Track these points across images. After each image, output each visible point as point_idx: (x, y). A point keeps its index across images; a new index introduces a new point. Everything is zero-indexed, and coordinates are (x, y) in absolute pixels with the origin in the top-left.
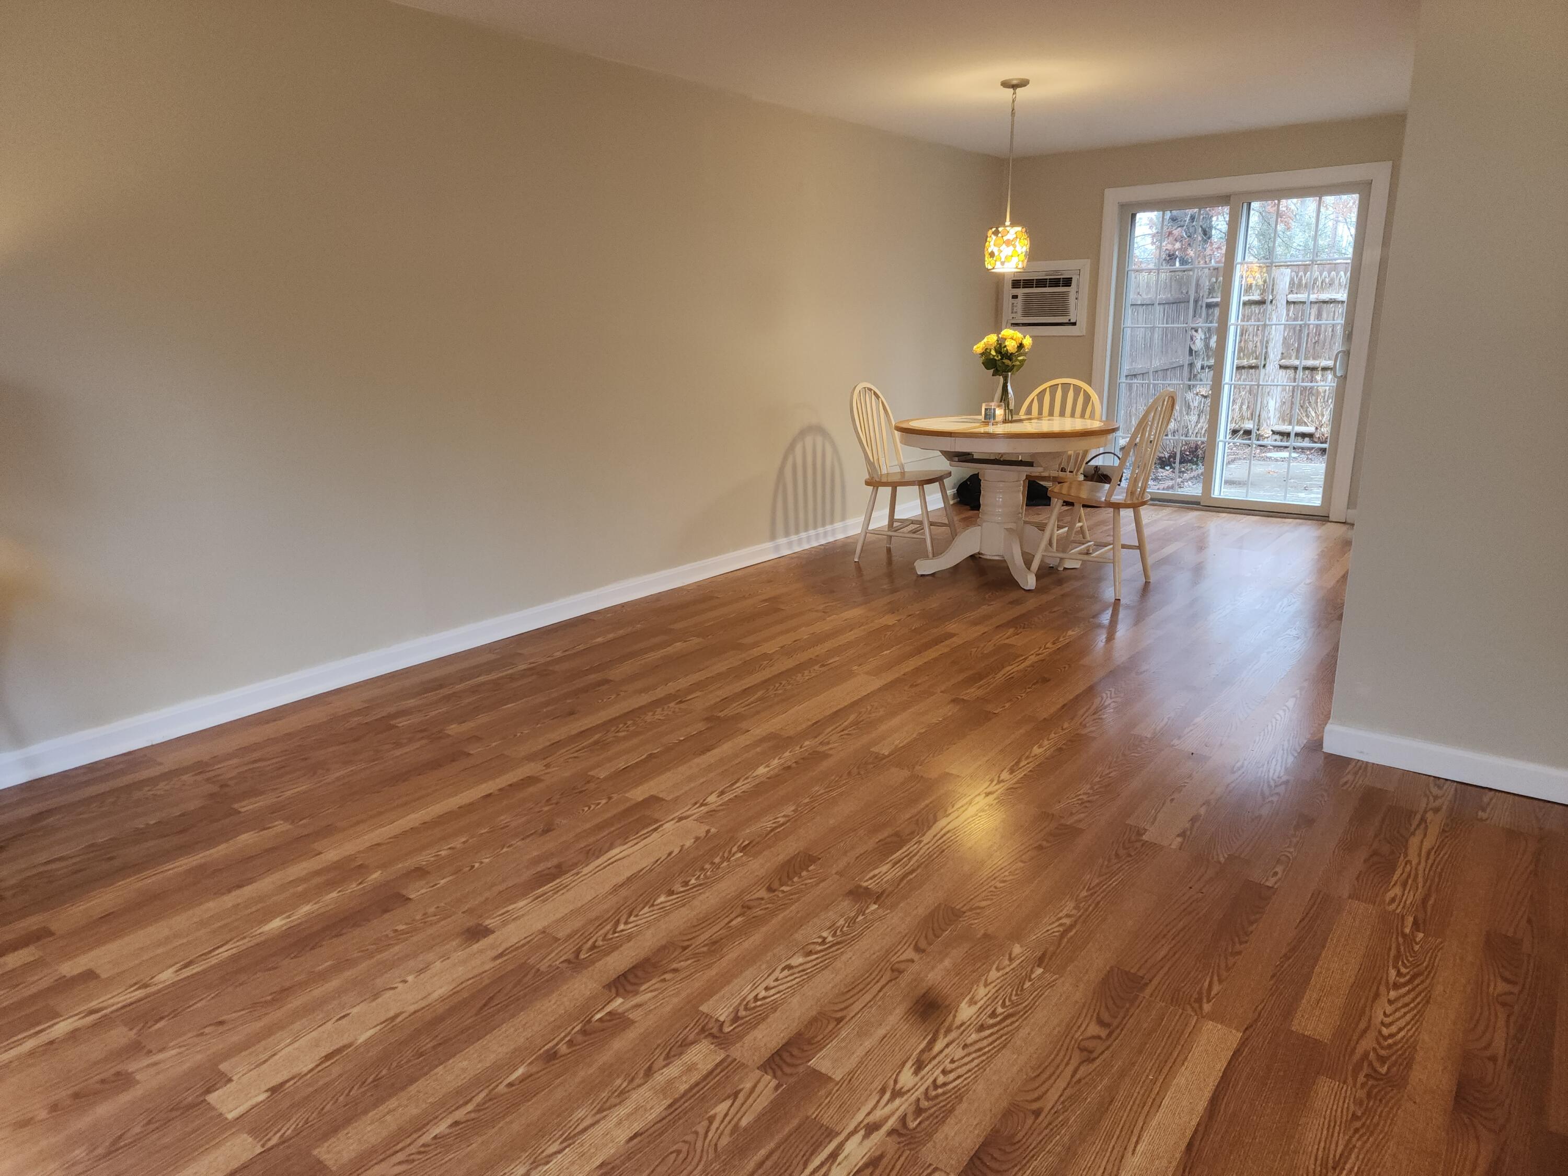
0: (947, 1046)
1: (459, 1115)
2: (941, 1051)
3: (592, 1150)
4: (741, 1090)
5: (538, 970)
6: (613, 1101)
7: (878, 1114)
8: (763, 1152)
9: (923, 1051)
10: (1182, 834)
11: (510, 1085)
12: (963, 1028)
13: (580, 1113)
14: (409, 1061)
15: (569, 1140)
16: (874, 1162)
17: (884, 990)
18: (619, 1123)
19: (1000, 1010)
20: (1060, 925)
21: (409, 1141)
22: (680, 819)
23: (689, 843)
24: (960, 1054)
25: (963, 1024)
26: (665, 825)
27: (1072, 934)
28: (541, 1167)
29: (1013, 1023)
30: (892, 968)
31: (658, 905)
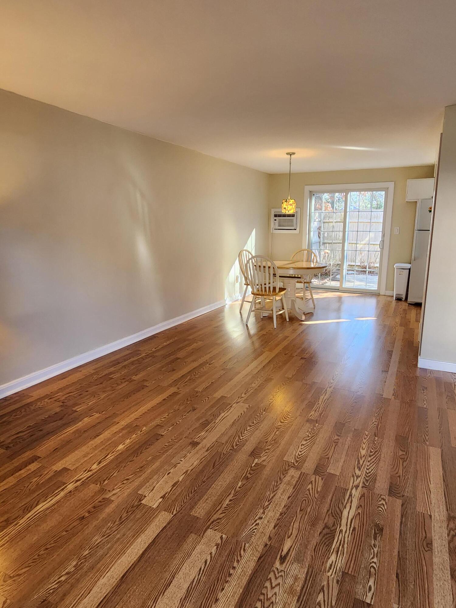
0: (364, 462)
1: (230, 497)
2: (363, 464)
3: (279, 503)
4: (312, 481)
5: (224, 453)
6: (275, 489)
7: (356, 483)
8: (330, 497)
9: (358, 464)
10: (393, 395)
11: (239, 487)
12: (365, 456)
13: (268, 493)
14: (201, 484)
15: (270, 501)
16: (363, 496)
17: (336, 448)
18: (282, 494)
19: (372, 450)
20: (374, 425)
21: (219, 507)
22: (237, 403)
23: (245, 410)
24: (368, 464)
25: (364, 455)
26: (234, 405)
27: (379, 427)
28: (267, 509)
29: (378, 454)
30: (334, 442)
31: (248, 430)
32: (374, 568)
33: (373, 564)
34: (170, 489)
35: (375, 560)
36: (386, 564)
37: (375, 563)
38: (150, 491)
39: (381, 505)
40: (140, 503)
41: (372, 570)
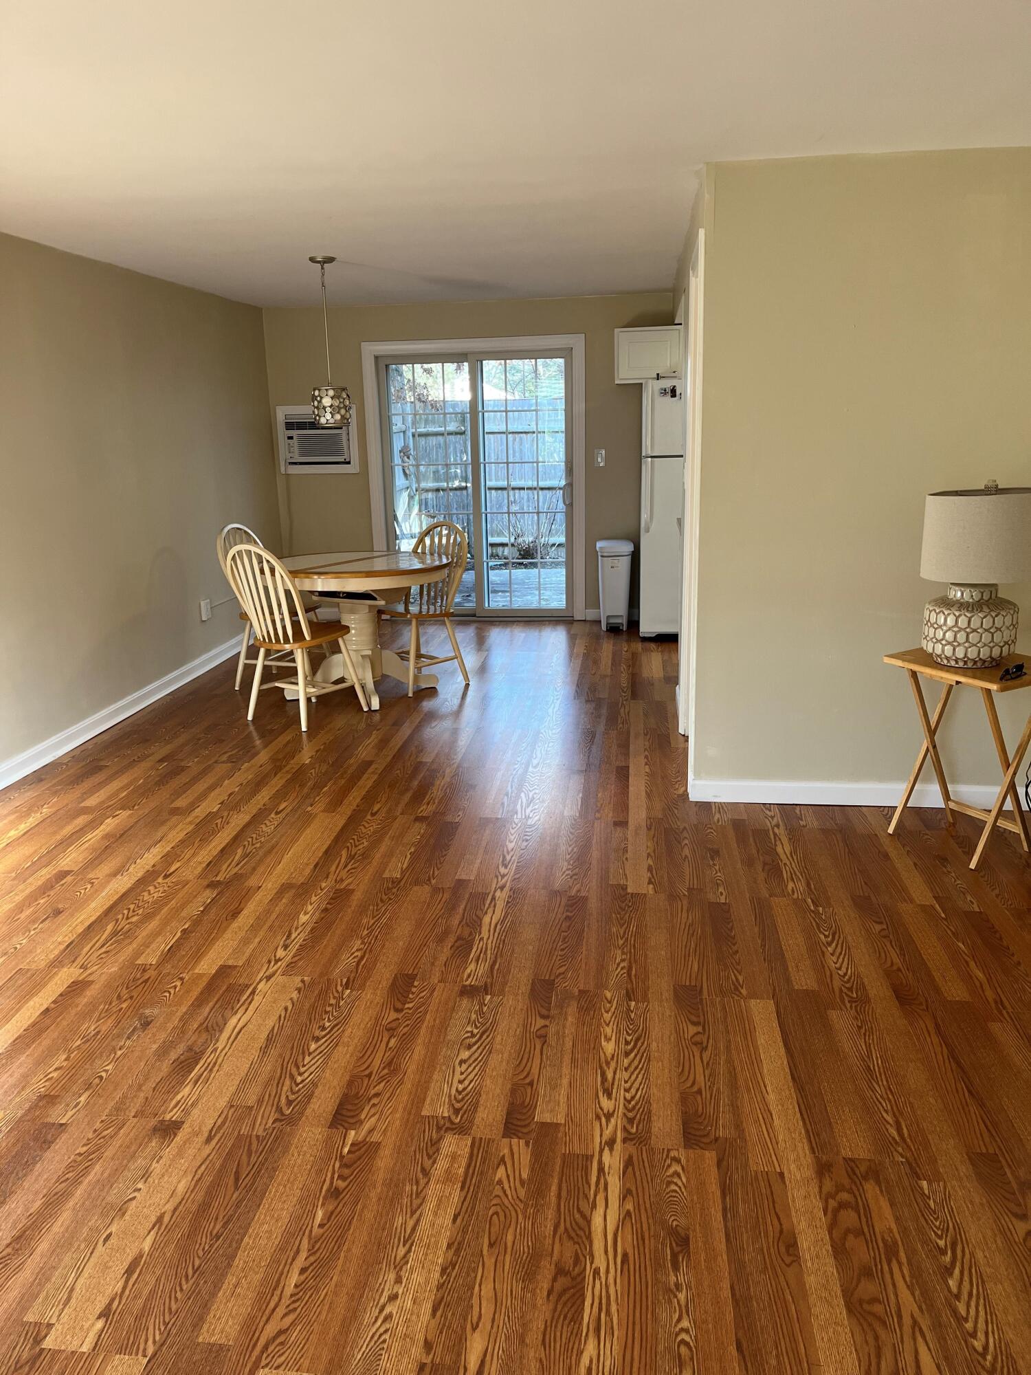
0: (615, 1073)
1: (300, 1262)
2: (614, 1078)
3: (433, 1240)
4: (504, 1156)
5: (258, 1137)
6: (416, 1202)
7: (608, 1133)
8: (554, 1188)
9: (603, 1083)
10: (650, 882)
11: (321, 1226)
12: (615, 1058)
13: (399, 1221)
14: (211, 1246)
15: (408, 1240)
16: (629, 1163)
17: (545, 1052)
18: (435, 1214)
19: (629, 1038)
20: (622, 969)
21: (276, 1298)
22: (269, 978)
23: (295, 995)
24: (626, 1075)
25: (613, 1056)
26: (260, 987)
27: (633, 972)
28: (404, 1269)
29: (643, 1044)
30: (537, 1037)
31: (314, 1051)
32: (687, 1344)
33: (684, 1336)
34: (121, 1284)
35: (685, 1323)
36: (710, 1326)
37: (686, 1331)
38: (61, 1307)
39: (672, 1176)
40: (37, 1349)
41: (683, 1349)
